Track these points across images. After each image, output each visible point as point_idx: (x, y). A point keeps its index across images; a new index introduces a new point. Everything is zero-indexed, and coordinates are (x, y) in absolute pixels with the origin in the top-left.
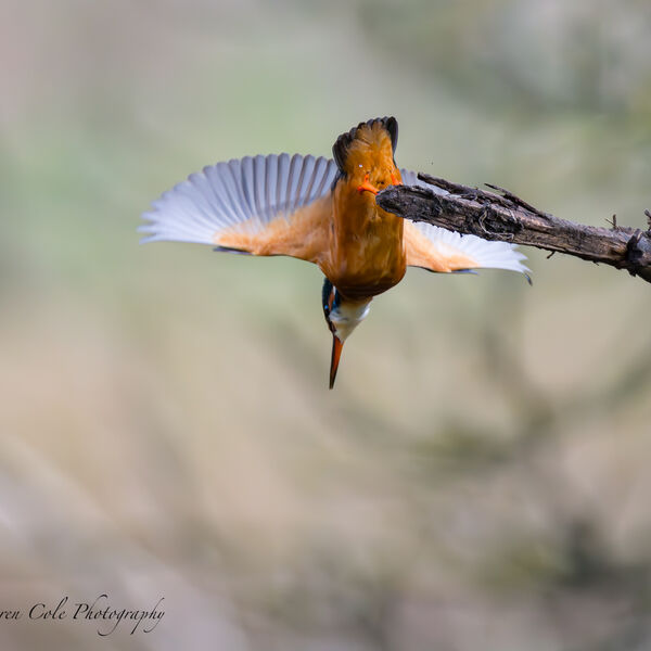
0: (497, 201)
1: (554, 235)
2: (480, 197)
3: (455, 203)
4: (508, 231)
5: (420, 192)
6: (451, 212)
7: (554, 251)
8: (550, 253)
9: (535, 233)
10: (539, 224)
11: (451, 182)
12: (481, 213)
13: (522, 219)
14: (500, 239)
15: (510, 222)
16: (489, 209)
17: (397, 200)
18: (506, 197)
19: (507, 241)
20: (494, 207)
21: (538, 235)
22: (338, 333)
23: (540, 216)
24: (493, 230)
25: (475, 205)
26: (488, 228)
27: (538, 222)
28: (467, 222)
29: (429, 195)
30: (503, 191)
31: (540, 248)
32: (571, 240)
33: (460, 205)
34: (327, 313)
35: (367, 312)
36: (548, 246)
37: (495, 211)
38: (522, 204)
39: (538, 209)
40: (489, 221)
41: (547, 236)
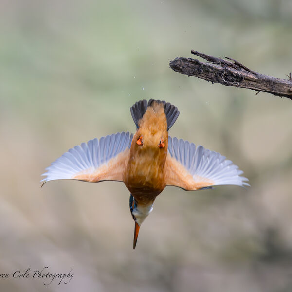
0: (231, 66)
1: (259, 83)
2: (222, 63)
3: (210, 67)
4: (237, 81)
5: (192, 61)
6: (207, 71)
7: (259, 91)
8: (258, 92)
9: (250, 82)
10: (252, 77)
11: (208, 55)
12: (223, 72)
13: (243, 75)
14: (232, 85)
15: (237, 76)
16: (227, 70)
17: (180, 65)
18: (235, 64)
19: (236, 86)
20: (229, 69)
21: (251, 83)
22: (138, 221)
23: (253, 73)
24: (229, 80)
25: (220, 67)
26: (226, 79)
27: (251, 76)
28: (215, 76)
29: (196, 63)
30: (234, 61)
31: (253, 89)
32: (268, 85)
33: (212, 68)
34: (132, 210)
35: (152, 210)
36: (256, 88)
37: (230, 71)
38: (243, 67)
39: (252, 70)
40: (226, 76)
41: (256, 83)
